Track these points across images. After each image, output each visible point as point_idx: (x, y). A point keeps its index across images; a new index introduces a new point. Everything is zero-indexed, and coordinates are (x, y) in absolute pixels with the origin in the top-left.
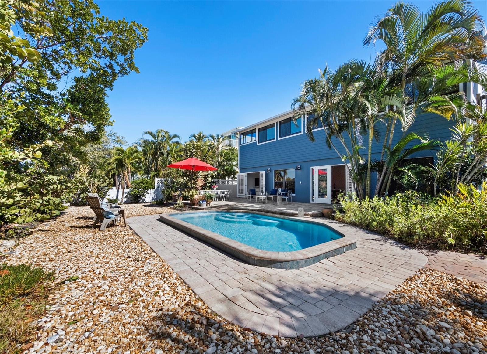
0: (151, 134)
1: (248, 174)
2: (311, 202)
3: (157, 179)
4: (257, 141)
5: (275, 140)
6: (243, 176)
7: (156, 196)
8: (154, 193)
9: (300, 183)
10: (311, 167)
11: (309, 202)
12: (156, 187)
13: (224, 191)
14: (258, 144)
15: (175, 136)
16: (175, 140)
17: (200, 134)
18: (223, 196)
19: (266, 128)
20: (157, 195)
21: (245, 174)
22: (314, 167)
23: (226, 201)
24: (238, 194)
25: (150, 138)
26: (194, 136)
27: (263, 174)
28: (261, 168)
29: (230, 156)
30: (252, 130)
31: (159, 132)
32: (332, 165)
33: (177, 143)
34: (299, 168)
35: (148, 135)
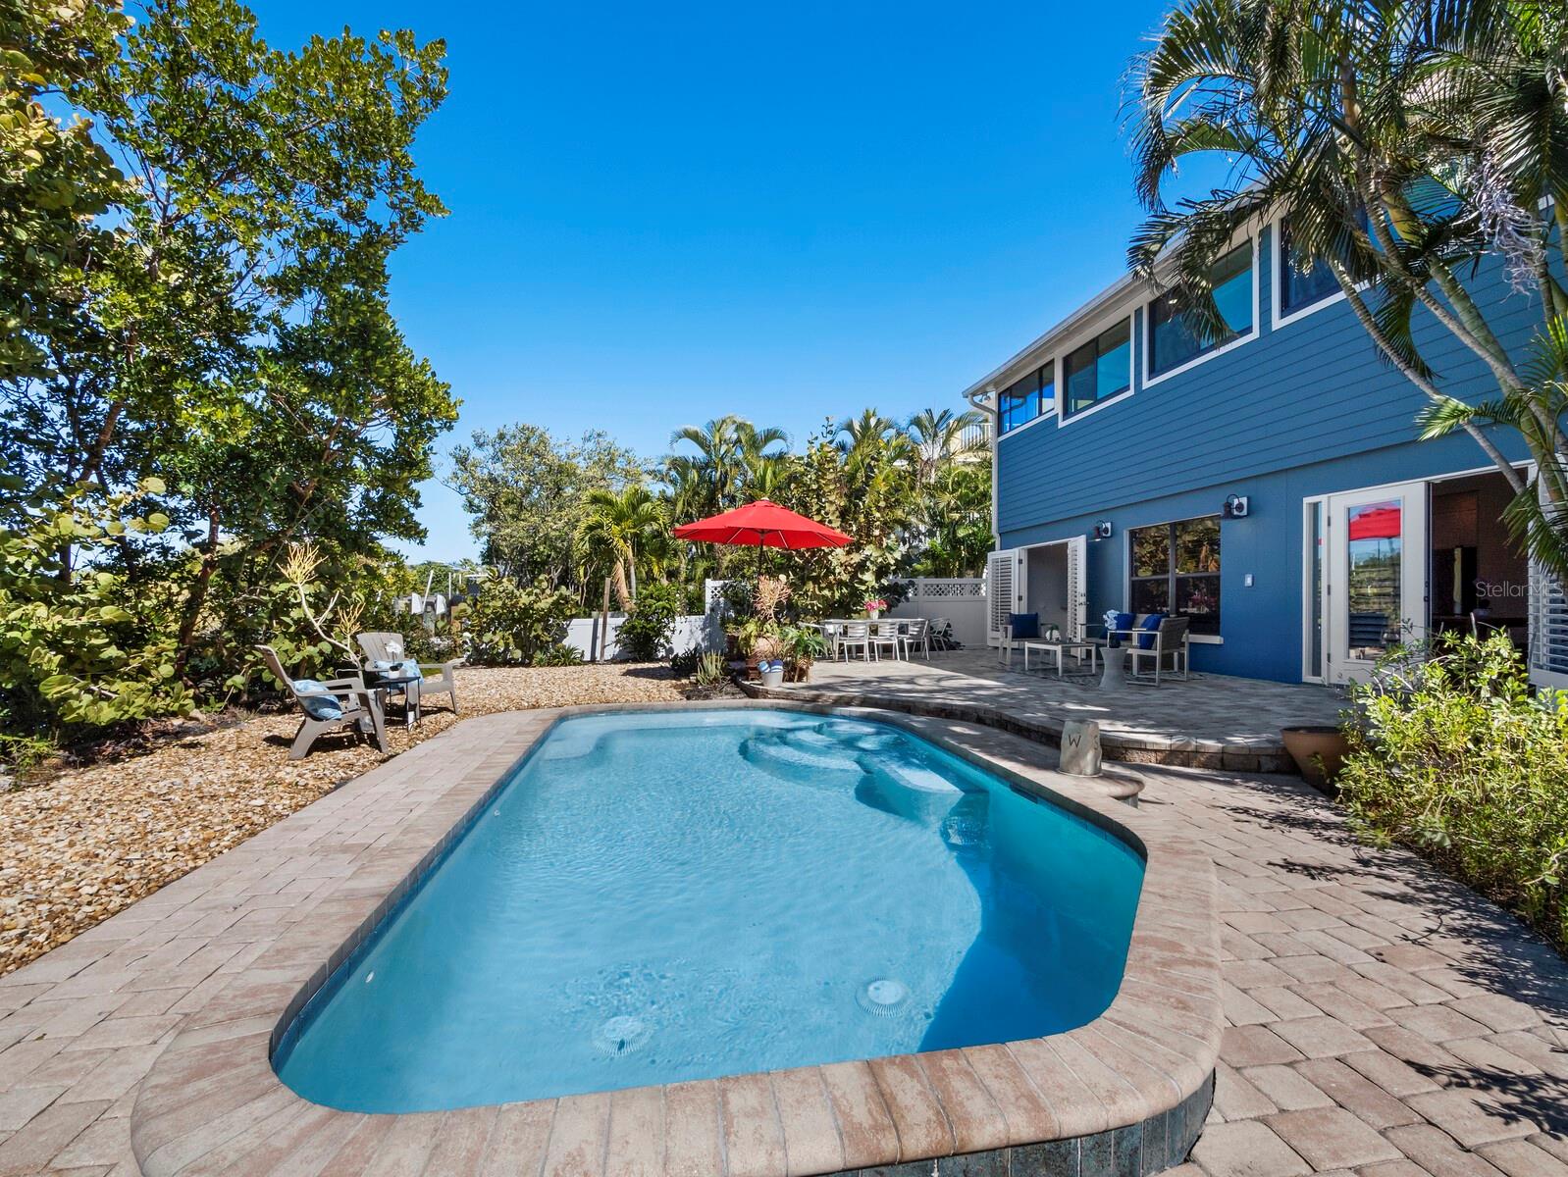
0: (695, 437)
1: (1030, 551)
2: (1307, 677)
3: (710, 583)
4: (1059, 410)
5: (1131, 392)
6: (1008, 560)
7: (710, 640)
8: (703, 630)
9: (1249, 581)
10: (1307, 500)
11: (1295, 678)
12: (708, 611)
13: (905, 621)
14: (1061, 424)
15: (771, 435)
16: (772, 448)
17: (867, 419)
18: (901, 643)
19: (1093, 350)
20: (710, 634)
21: (1016, 554)
22: (1322, 498)
23: (912, 659)
24: (991, 634)
25: (692, 451)
26: (850, 427)
27: (1078, 546)
28: (1069, 523)
29: (977, 488)
30: (1041, 370)
31: (717, 427)
32: (1437, 478)
33: (780, 458)
34: (1240, 507)
35: (687, 441)
